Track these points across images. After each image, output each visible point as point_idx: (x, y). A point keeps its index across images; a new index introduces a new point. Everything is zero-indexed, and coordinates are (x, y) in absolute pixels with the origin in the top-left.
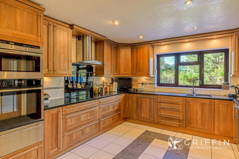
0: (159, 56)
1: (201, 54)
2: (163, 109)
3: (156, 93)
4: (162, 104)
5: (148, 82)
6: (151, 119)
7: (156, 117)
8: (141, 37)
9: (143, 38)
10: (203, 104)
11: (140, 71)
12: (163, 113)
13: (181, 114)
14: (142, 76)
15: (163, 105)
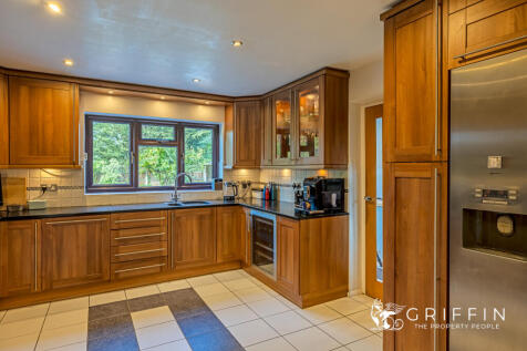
0: (89, 119)
1: (179, 127)
2: (125, 242)
3: (89, 210)
4: (121, 232)
5: (64, 183)
6: (92, 275)
7: (106, 266)
8: (69, 63)
9: (73, 66)
10: (201, 218)
11: (44, 153)
12: (124, 253)
13: (165, 244)
14: (42, 166)
15: (124, 235)
